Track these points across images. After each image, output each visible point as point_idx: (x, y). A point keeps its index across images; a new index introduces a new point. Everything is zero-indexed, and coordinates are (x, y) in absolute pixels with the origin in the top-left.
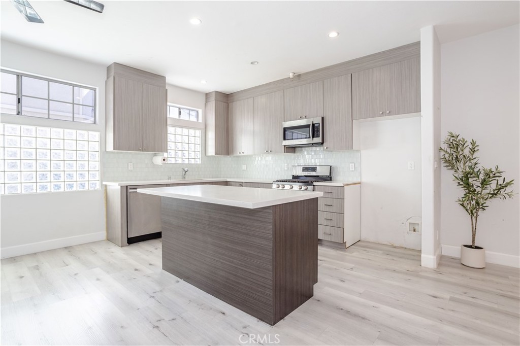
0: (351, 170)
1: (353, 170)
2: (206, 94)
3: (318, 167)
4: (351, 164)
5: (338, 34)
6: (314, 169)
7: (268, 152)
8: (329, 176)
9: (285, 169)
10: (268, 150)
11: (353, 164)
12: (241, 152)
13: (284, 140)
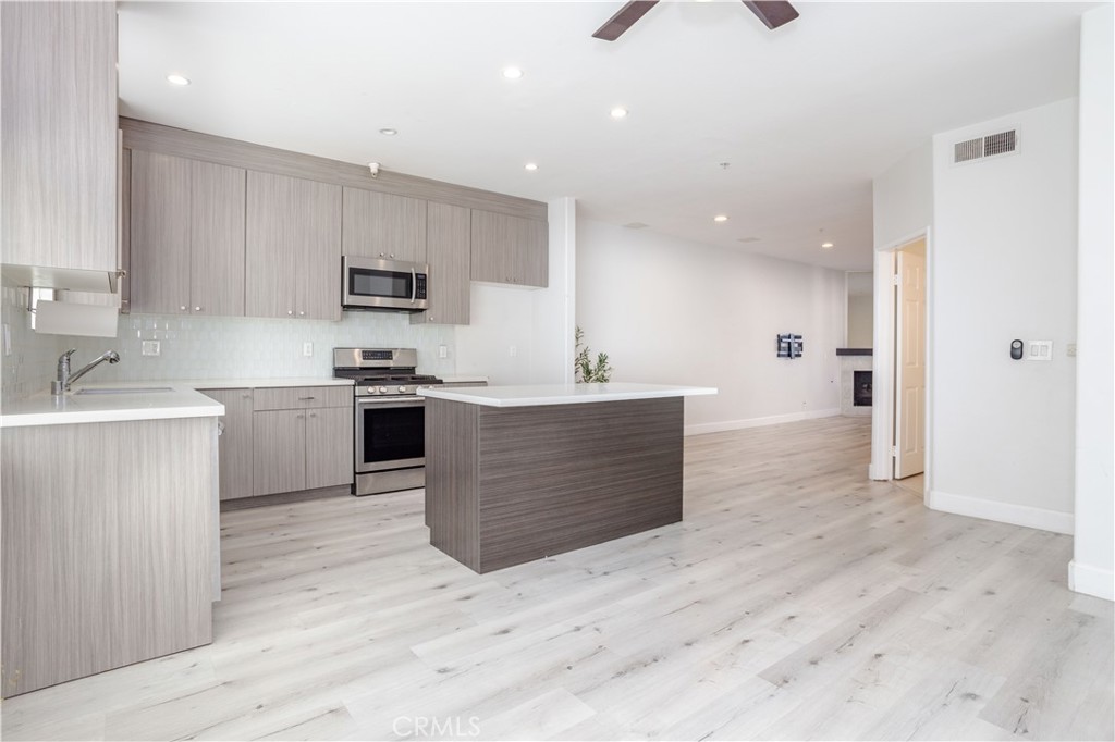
0: (441, 356)
1: (445, 356)
3: (393, 351)
4: (442, 347)
5: (538, 168)
6: (387, 355)
7: (295, 315)
8: (414, 368)
9: (305, 353)
10: (297, 310)
11: (445, 347)
12: (188, 306)
13: (350, 294)
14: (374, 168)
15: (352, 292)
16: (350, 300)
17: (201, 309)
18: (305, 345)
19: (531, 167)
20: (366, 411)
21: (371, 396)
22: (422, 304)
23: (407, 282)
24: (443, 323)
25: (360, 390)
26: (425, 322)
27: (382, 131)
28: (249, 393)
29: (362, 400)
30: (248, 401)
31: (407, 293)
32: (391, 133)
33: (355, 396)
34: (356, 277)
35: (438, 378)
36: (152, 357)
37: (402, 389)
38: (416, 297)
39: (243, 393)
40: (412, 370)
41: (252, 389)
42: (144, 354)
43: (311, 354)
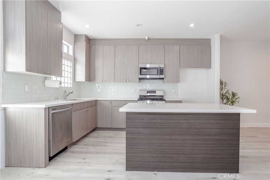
0: (173, 92)
1: (174, 92)
2: (75, 35)
3: (156, 91)
4: (173, 90)
5: (195, 25)
6: (154, 92)
7: (126, 81)
8: (163, 96)
9: (133, 92)
10: (127, 80)
11: (174, 90)
12: (102, 80)
13: (140, 75)
14: (146, 38)
15: (141, 74)
16: (141, 76)
17: (105, 81)
18: (133, 89)
19: (192, 25)
22: (162, 76)
23: (157, 70)
25: (139, 102)
26: (164, 82)
27: (138, 25)
28: (111, 101)
30: (111, 104)
31: (157, 73)
32: (140, 26)
34: (142, 70)
36: (99, 92)
38: (160, 75)
39: (110, 101)
41: (112, 101)
42: (98, 91)
43: (134, 92)
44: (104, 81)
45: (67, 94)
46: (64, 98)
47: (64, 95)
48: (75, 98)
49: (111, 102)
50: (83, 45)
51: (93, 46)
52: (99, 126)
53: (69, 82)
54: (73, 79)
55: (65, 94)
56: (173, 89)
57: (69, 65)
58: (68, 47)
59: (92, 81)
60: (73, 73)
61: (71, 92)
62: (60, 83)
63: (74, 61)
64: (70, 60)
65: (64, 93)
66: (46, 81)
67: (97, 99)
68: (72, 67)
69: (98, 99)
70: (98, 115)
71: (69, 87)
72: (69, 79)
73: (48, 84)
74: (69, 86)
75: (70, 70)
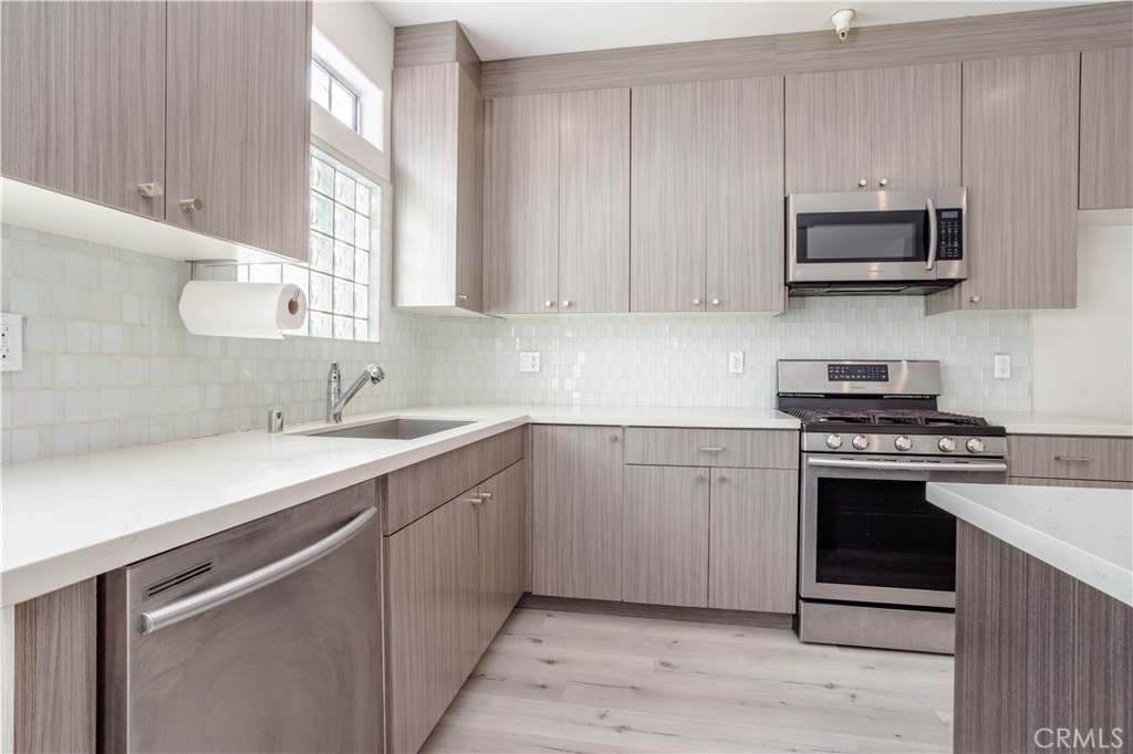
0: (998, 375)
1: (1007, 375)
2: (397, 28)
3: (890, 365)
4: (999, 358)
6: (879, 372)
7: (704, 304)
8: (933, 398)
10: (708, 299)
11: (1008, 357)
12: (555, 300)
13: (799, 261)
14: (841, 24)
15: (802, 258)
16: (799, 272)
17: (570, 304)
18: (732, 355)
20: (821, 481)
21: (833, 452)
22: (953, 269)
23: (916, 229)
24: (1003, 306)
25: (812, 440)
26: (960, 307)
28: (619, 433)
29: (813, 460)
30: (618, 446)
31: (917, 250)
33: (801, 451)
34: (811, 232)
35: (992, 421)
36: (533, 374)
37: (902, 442)
38: (938, 258)
39: (609, 433)
40: (930, 401)
41: (624, 428)
42: (522, 369)
43: (740, 371)
44: (566, 303)
45: (345, 387)
46: (328, 413)
47: (325, 396)
48: (394, 408)
49: (619, 435)
50: (443, 82)
51: (496, 101)
52: (540, 590)
53: (362, 312)
54: (387, 293)
55: (334, 385)
56: (999, 354)
57: (362, 208)
58: (357, 99)
59: (489, 310)
60: (387, 254)
61: (374, 371)
62: (293, 307)
63: (389, 188)
64: (371, 176)
65: (330, 382)
66: (191, 289)
67: (527, 416)
68: (377, 220)
69: (537, 416)
70: (536, 518)
71: (358, 338)
72: (361, 293)
73: (205, 309)
74: (362, 336)
75: (370, 236)
